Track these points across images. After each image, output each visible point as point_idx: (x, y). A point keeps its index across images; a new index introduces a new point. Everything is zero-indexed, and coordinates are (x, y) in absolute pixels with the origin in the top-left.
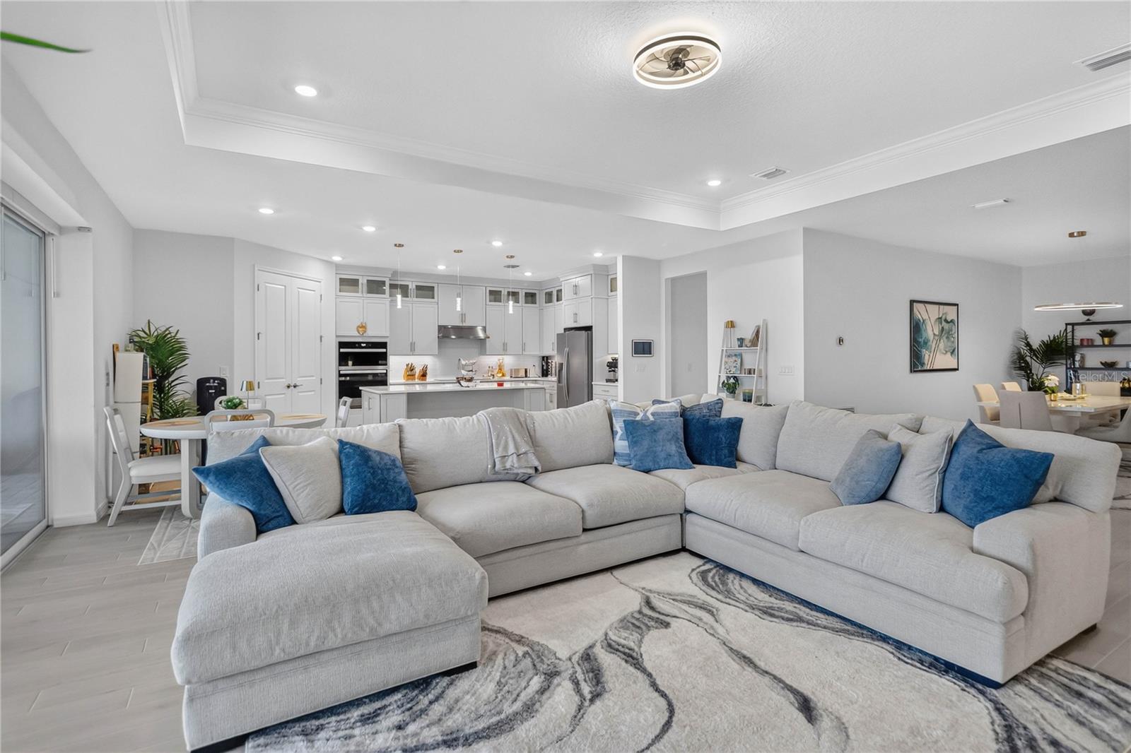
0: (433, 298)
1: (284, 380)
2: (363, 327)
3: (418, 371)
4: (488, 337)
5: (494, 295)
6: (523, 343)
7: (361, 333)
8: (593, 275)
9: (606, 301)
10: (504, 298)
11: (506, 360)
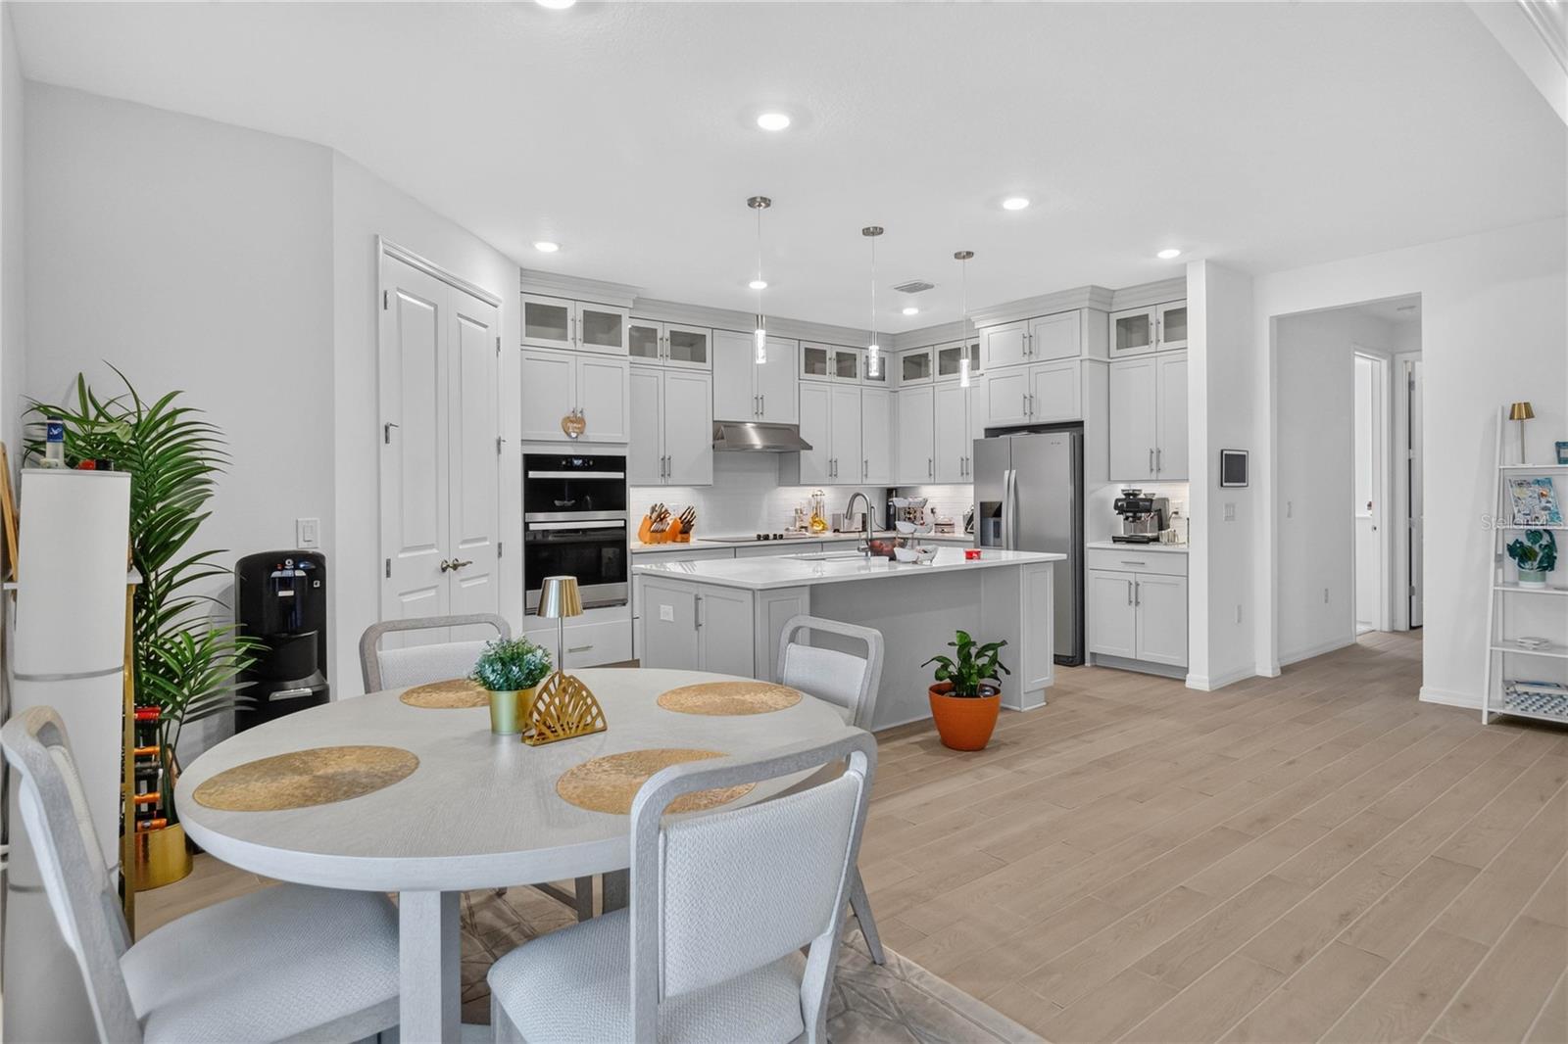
0: (704, 360)
1: (435, 551)
2: (576, 420)
3: (671, 522)
4: (810, 448)
5: (814, 360)
6: (864, 460)
7: (574, 435)
8: (1086, 312)
9: (1105, 367)
10: (831, 366)
11: (827, 495)
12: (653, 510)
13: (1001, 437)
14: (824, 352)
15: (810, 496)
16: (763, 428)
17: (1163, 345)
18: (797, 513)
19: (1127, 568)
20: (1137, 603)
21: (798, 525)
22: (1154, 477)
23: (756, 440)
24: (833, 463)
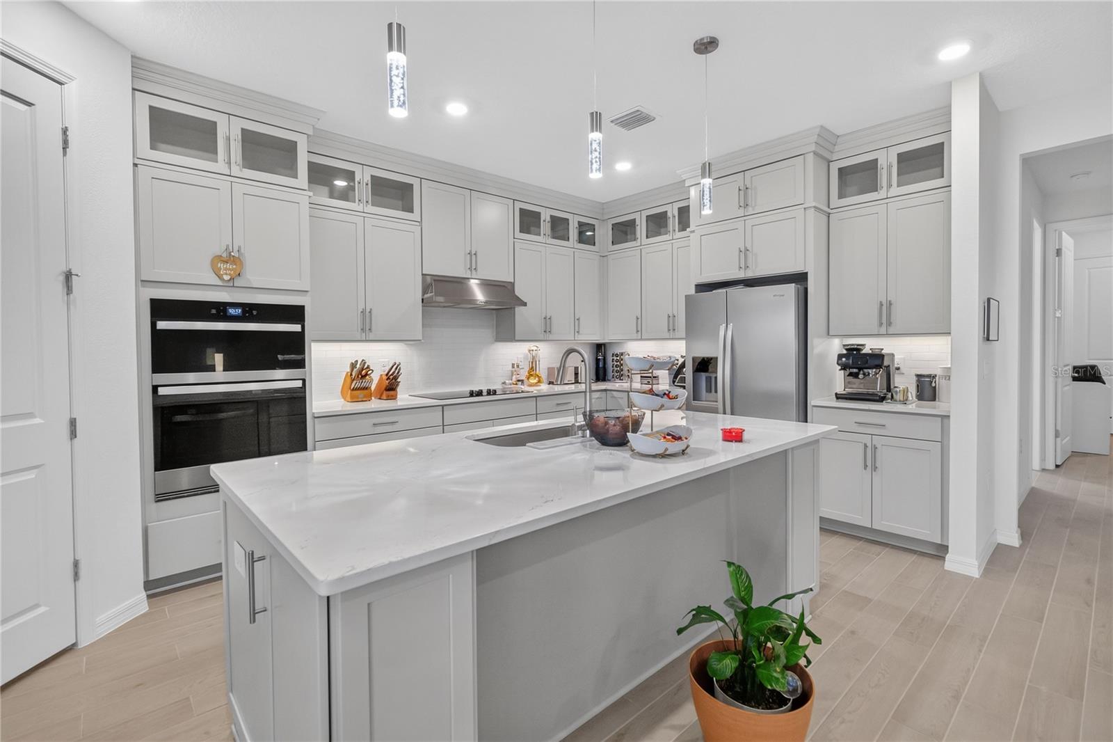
0: (411, 210)
2: (231, 262)
3: (375, 378)
4: (525, 304)
5: (529, 221)
6: (577, 318)
7: (226, 278)
8: (810, 157)
9: (825, 218)
10: (545, 227)
11: (541, 350)
12: (353, 366)
13: (714, 291)
14: (539, 214)
15: (527, 352)
16: (487, 285)
17: (895, 190)
18: (513, 367)
19: (861, 429)
20: (875, 468)
21: (514, 378)
22: (883, 330)
23: (480, 296)
24: (547, 320)
